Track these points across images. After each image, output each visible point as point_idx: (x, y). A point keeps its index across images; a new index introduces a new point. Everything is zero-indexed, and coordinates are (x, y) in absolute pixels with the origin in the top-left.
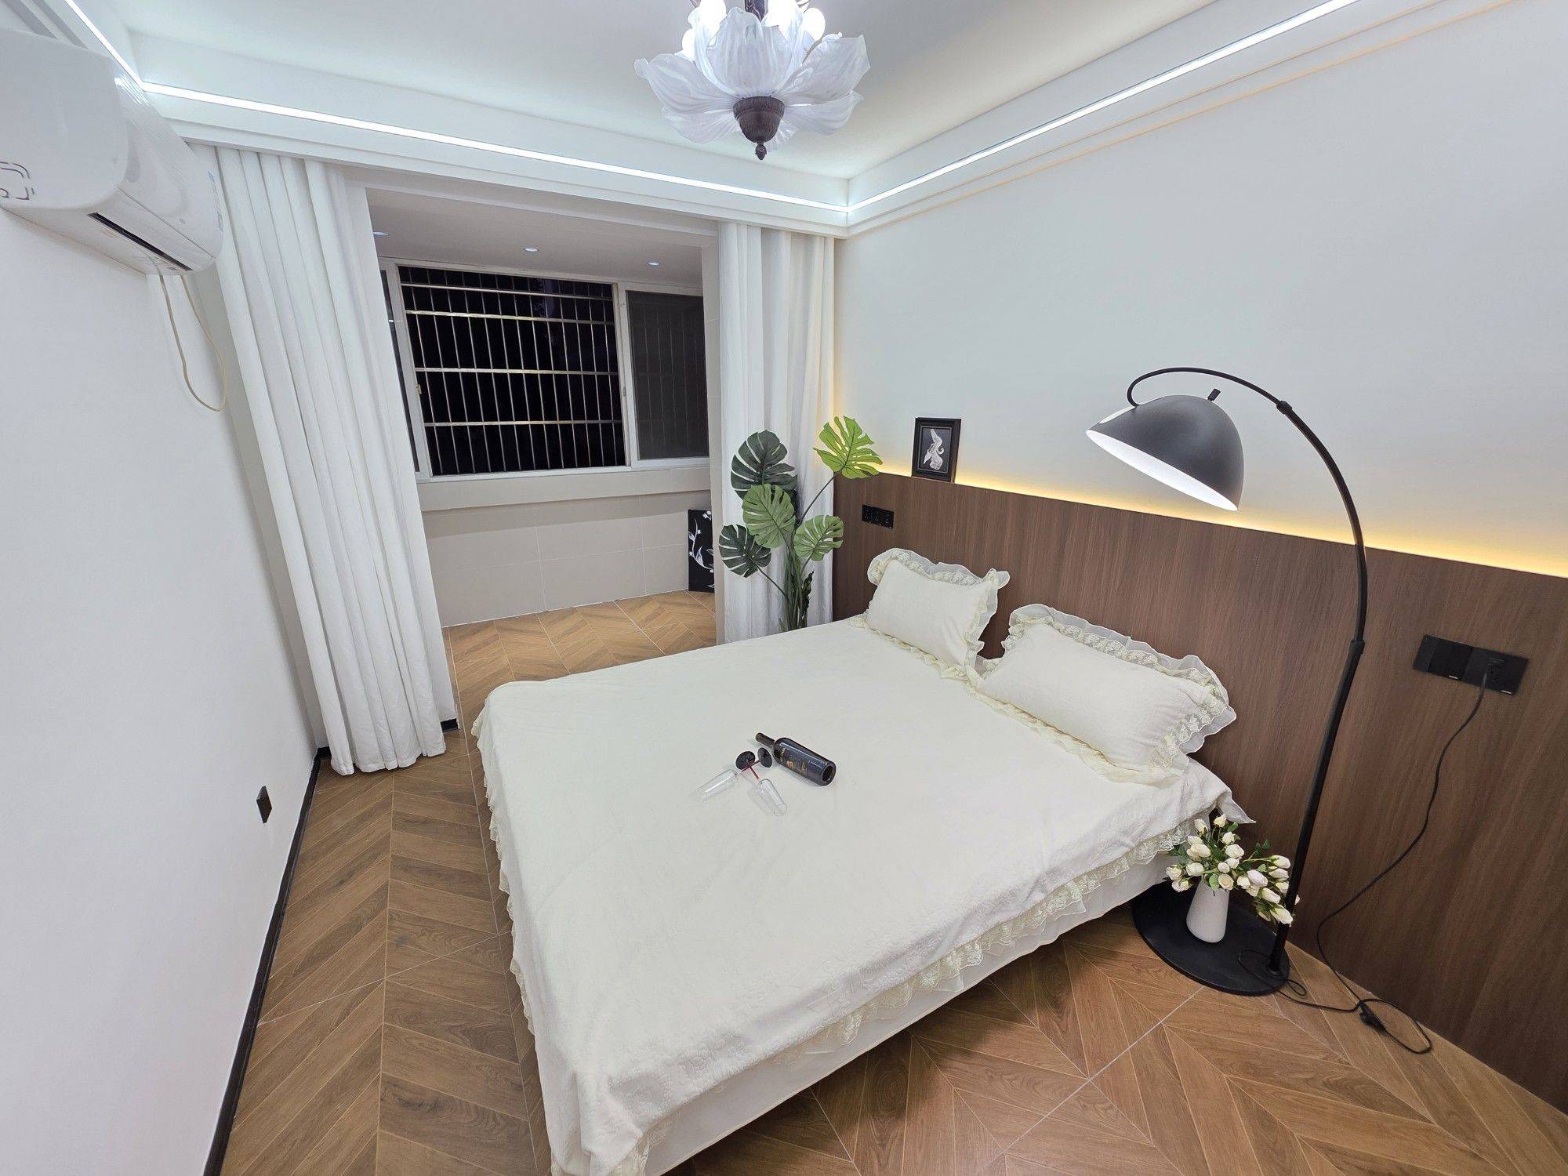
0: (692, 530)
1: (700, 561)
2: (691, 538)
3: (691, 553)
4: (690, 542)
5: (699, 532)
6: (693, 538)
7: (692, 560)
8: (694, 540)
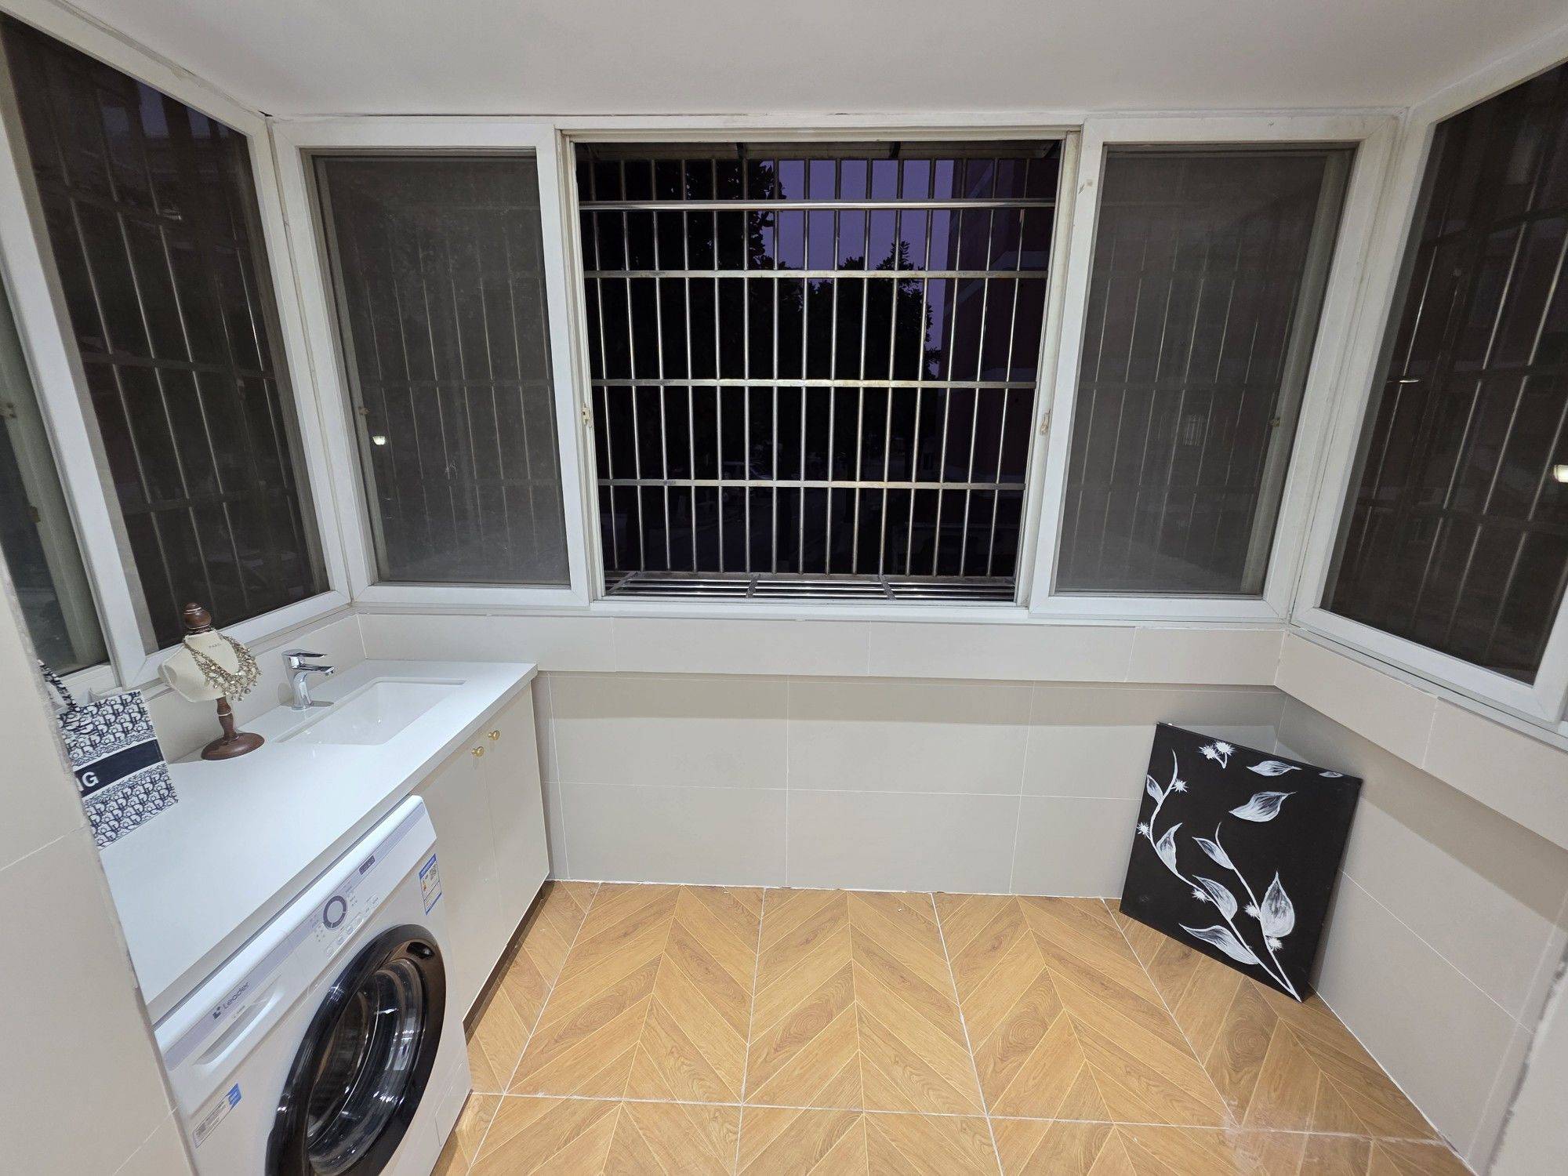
0: (1159, 770)
1: (1168, 855)
2: (1150, 791)
3: (1144, 829)
4: (1148, 802)
5: (1180, 786)
6: (1159, 796)
7: (1142, 852)
8: (1160, 801)
